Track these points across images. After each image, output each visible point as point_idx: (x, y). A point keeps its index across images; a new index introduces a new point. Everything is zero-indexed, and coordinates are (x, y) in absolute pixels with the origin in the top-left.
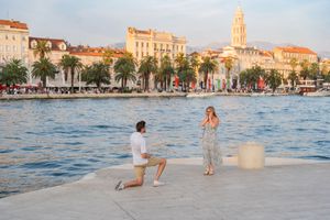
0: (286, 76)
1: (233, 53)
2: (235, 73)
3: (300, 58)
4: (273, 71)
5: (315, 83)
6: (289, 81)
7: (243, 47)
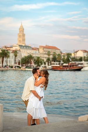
0: (45, 60)
1: (18, 48)
2: (19, 59)
3: (52, 51)
4: (38, 58)
5: (59, 64)
6: (47, 63)
7: (23, 45)
